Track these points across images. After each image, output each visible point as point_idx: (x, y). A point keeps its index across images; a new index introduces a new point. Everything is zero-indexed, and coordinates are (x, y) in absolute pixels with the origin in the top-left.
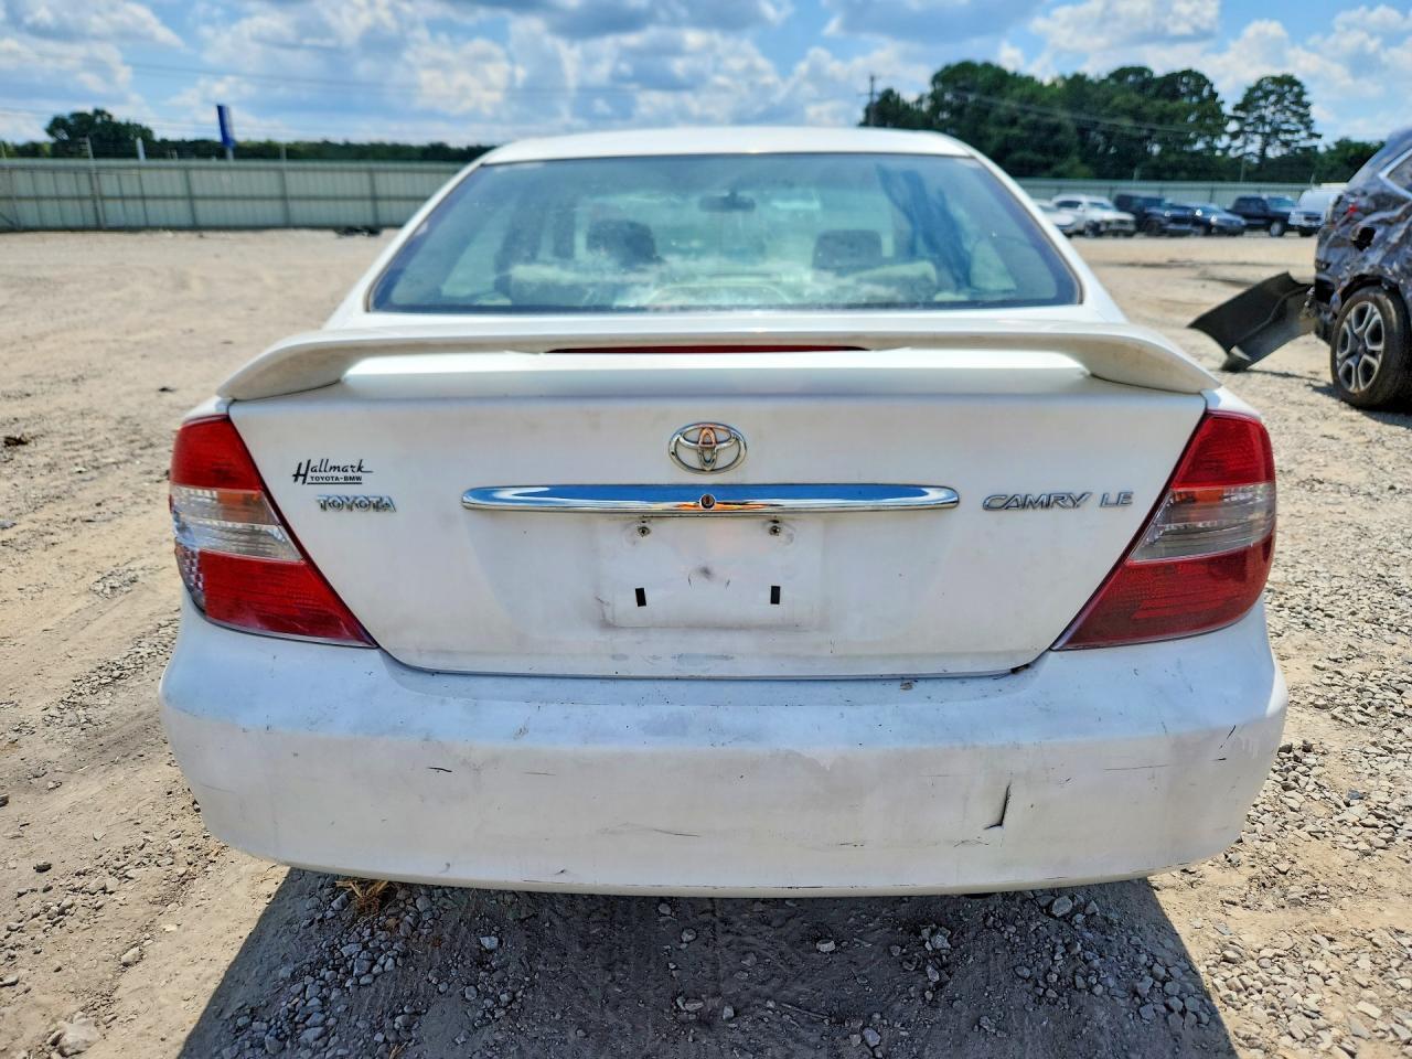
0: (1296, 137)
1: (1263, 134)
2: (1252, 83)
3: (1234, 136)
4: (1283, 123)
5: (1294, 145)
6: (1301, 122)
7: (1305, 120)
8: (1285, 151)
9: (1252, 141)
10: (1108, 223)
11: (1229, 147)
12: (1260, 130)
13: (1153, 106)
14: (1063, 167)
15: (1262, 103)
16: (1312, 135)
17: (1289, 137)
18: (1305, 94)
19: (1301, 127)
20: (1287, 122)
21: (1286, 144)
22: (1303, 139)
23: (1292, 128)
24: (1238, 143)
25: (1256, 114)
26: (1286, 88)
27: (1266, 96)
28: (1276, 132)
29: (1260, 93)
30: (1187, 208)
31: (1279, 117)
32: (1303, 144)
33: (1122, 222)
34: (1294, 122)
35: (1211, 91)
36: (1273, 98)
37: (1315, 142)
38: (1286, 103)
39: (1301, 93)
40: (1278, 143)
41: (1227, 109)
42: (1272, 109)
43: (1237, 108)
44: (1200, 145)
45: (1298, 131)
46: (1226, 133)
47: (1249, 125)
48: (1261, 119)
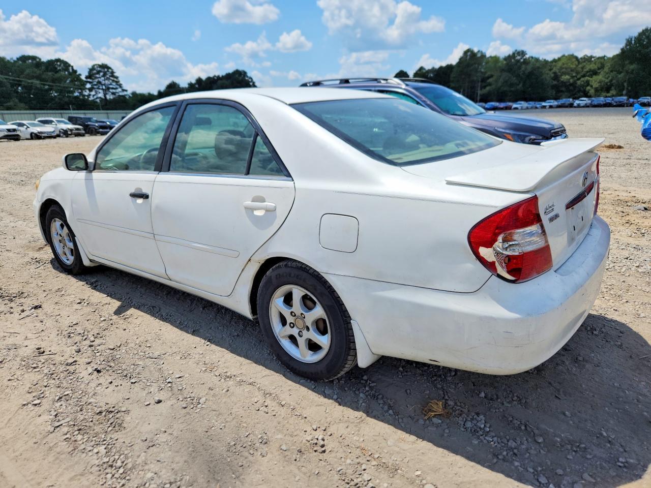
0: (117, 91)
1: (102, 89)
2: (90, 67)
3: (90, 90)
4: (110, 85)
5: (117, 94)
6: (118, 85)
7: (118, 84)
8: (114, 96)
9: (99, 93)
10: (71, 130)
11: (90, 95)
12: (101, 87)
13: (47, 75)
14: (11, 104)
15: (98, 76)
16: (124, 90)
17: (114, 91)
18: (115, 73)
19: (118, 87)
20: (111, 84)
21: (113, 93)
22: (121, 92)
23: (114, 87)
24: (93, 93)
25: (97, 80)
26: (106, 70)
27: (98, 72)
28: (108, 89)
29: (95, 72)
30: (104, 122)
31: (107, 82)
32: (121, 94)
33: (77, 129)
34: (114, 85)
35: (73, 69)
36: (101, 74)
37: (125, 93)
38: (108, 76)
39: (113, 73)
40: (110, 93)
41: (83, 77)
42: (103, 78)
43: (87, 77)
44: (76, 94)
45: (116, 88)
46: (87, 89)
47: (95, 85)
48: (99, 82)
